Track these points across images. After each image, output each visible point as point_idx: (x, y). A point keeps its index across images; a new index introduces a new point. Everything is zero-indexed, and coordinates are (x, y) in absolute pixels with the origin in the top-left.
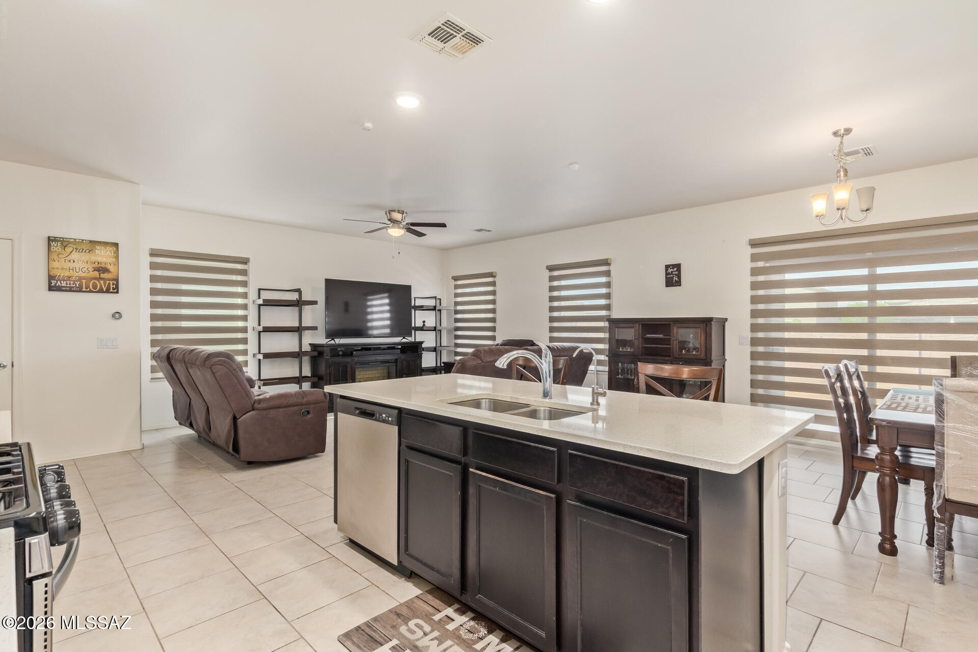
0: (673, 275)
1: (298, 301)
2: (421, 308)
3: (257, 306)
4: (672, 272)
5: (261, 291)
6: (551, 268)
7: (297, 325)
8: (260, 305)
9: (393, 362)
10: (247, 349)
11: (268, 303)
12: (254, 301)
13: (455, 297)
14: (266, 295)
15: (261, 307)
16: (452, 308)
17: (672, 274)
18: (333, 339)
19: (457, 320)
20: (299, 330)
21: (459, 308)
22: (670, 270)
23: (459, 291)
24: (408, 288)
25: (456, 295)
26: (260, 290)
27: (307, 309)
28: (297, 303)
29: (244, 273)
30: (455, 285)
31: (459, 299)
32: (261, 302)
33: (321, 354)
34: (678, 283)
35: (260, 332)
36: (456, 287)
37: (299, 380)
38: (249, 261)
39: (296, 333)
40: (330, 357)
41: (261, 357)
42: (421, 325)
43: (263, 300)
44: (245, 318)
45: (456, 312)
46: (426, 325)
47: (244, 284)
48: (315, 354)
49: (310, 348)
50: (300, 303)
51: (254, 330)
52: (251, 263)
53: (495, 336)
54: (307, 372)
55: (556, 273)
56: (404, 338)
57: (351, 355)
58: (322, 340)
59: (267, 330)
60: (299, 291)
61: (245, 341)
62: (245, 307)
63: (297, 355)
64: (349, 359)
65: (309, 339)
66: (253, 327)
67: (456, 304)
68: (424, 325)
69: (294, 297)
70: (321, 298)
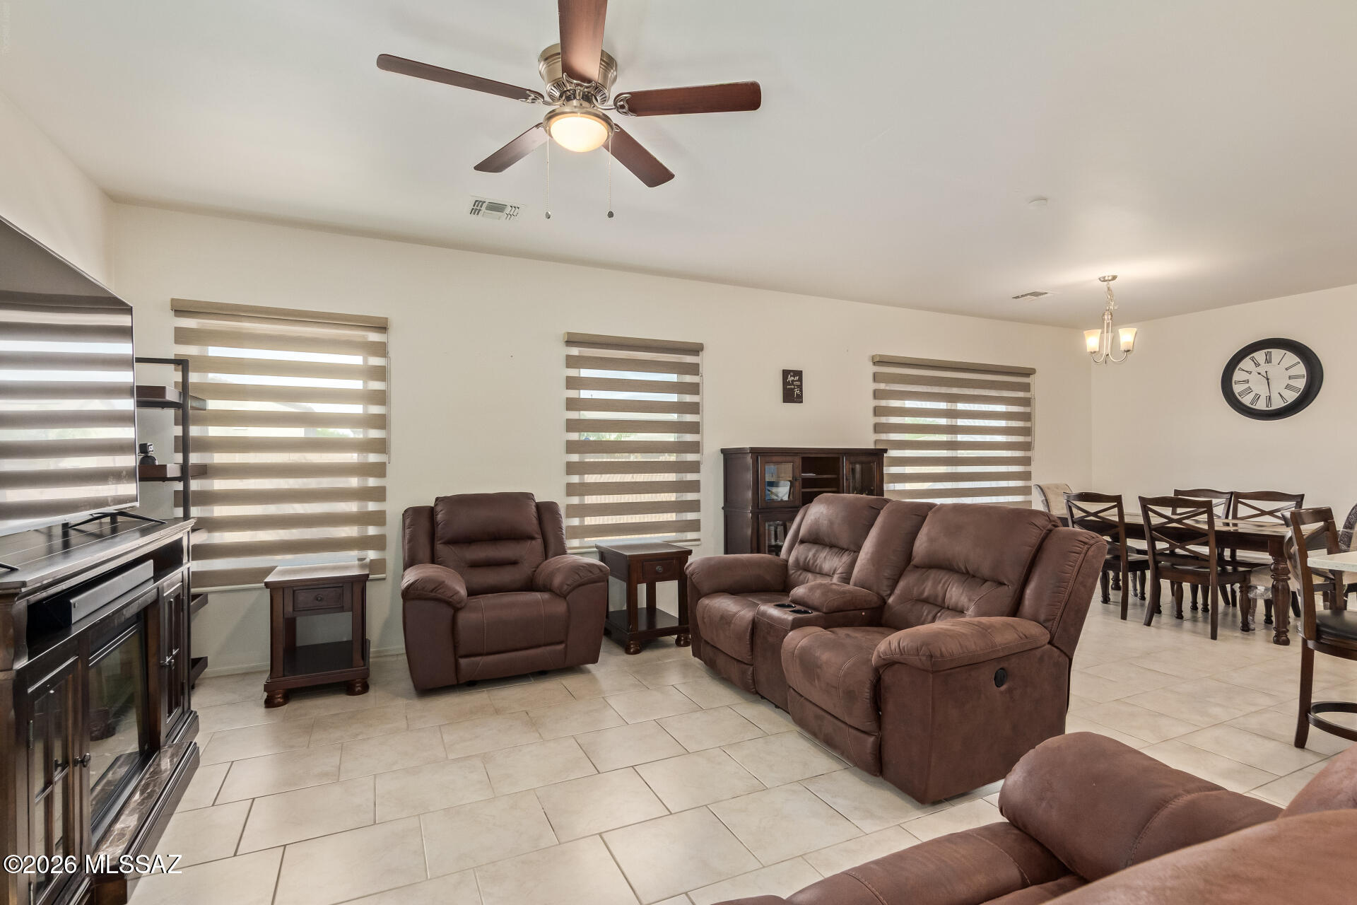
0: (792, 388)
4: (793, 381)
17: (793, 384)
22: (790, 379)
23: (210, 351)
30: (178, 329)
31: (208, 378)
34: (799, 399)
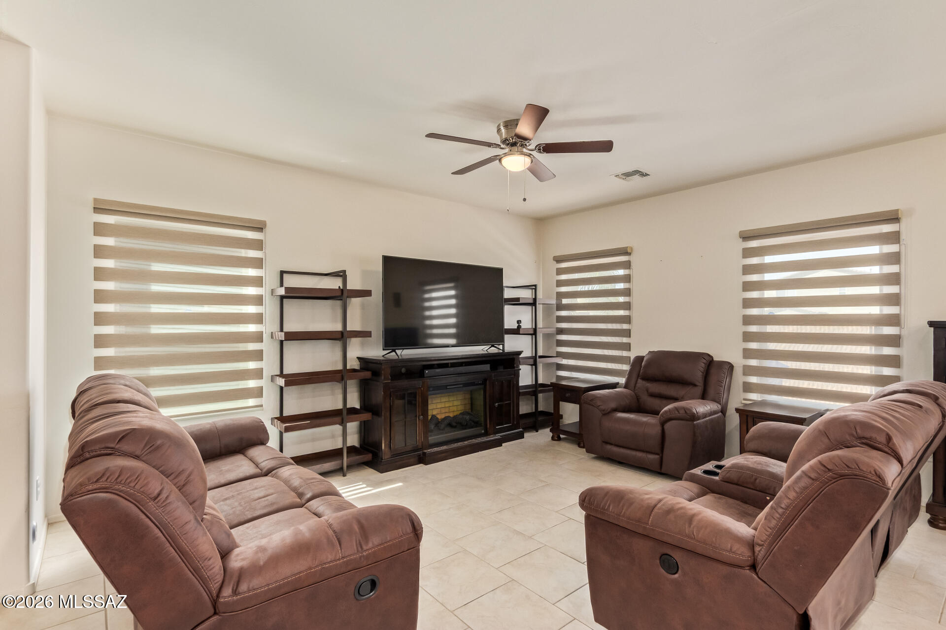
1: (342, 290)
2: (515, 302)
3: (279, 299)
5: (285, 275)
6: (746, 236)
7: (338, 327)
8: (282, 298)
9: (480, 384)
10: (263, 368)
11: (294, 294)
12: (273, 291)
13: (557, 286)
14: (292, 282)
15: (284, 300)
16: (554, 302)
18: (394, 351)
19: (560, 319)
20: (342, 337)
21: (565, 301)
23: (564, 277)
24: (498, 272)
25: (560, 283)
26: (282, 273)
27: (355, 303)
28: (339, 294)
29: (258, 245)
30: (557, 269)
31: (564, 289)
32: (282, 291)
33: (376, 374)
35: (282, 342)
36: (560, 272)
37: (343, 419)
38: (265, 225)
39: (338, 341)
40: (392, 380)
41: (281, 382)
42: (515, 326)
43: (286, 288)
44: (258, 319)
45: (560, 307)
46: (523, 327)
47: (258, 263)
48: (368, 374)
49: (359, 363)
50: (345, 294)
51: (272, 337)
52: (268, 229)
53: (630, 344)
54: (354, 401)
55: (754, 244)
56: (493, 346)
57: (421, 375)
58: (376, 351)
59: (292, 337)
60: (341, 275)
61: (258, 355)
62: (258, 300)
63: (338, 377)
64: (418, 383)
65: (356, 351)
66: (272, 333)
67: (560, 295)
68: (519, 327)
69: (335, 284)
70: (376, 286)
